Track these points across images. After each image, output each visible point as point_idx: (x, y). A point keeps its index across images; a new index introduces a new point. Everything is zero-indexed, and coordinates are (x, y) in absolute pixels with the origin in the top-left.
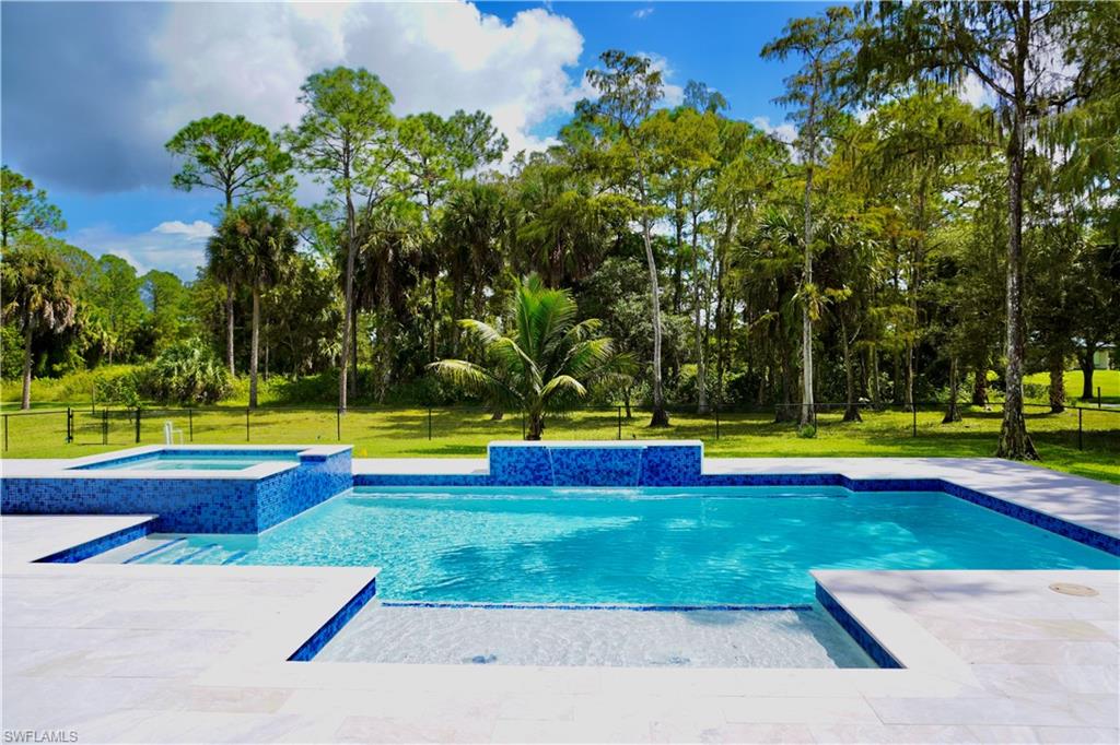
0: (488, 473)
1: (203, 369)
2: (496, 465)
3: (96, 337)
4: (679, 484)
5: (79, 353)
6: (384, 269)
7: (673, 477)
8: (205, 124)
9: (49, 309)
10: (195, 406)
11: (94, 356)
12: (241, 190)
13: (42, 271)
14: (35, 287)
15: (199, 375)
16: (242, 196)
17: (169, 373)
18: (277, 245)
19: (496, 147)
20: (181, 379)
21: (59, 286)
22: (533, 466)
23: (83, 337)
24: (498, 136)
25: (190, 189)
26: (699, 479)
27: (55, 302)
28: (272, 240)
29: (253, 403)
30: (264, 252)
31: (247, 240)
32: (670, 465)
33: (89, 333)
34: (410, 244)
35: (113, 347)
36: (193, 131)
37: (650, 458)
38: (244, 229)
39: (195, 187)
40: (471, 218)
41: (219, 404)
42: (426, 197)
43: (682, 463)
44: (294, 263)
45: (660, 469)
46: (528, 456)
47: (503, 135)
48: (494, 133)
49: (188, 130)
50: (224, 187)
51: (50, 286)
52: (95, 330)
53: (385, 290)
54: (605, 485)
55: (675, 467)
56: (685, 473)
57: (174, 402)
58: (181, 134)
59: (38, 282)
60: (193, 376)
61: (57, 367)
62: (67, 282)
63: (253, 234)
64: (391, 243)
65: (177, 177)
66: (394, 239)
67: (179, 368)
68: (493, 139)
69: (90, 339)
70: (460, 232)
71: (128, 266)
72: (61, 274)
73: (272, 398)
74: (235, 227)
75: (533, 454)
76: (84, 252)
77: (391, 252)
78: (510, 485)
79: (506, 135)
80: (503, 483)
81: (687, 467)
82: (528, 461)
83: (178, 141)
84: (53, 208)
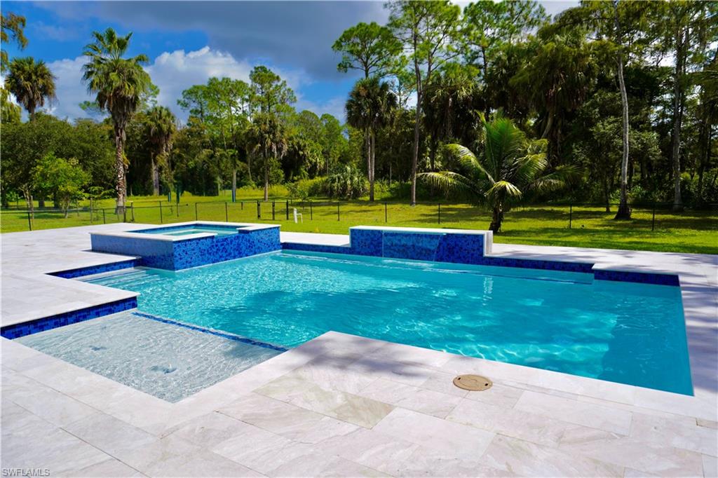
0: (350, 246)
1: (352, 179)
2: (355, 241)
3: (314, 161)
4: (468, 262)
5: (306, 170)
6: (449, 112)
7: (464, 257)
8: (351, 31)
9: (274, 147)
10: (347, 200)
11: (312, 172)
12: (374, 68)
13: (271, 127)
14: (267, 135)
15: (349, 182)
16: (374, 72)
17: (333, 181)
18: (382, 101)
19: (535, 16)
20: (339, 184)
21: (278, 134)
22: (375, 243)
23: (307, 161)
24: (537, 7)
25: (346, 72)
26: (482, 260)
27: (277, 143)
28: (379, 98)
29: (372, 199)
30: (375, 107)
31: (365, 99)
32: (462, 248)
33: (310, 159)
34: (464, 93)
35: (322, 167)
36: (347, 36)
37: (448, 242)
38: (363, 93)
39: (349, 69)
40: (504, 71)
41: (360, 199)
42: (483, 59)
43: (470, 246)
44: (394, 112)
45: (455, 250)
46: (372, 236)
47: (540, 6)
48: (534, 5)
49: (343, 36)
50: (364, 68)
51: (274, 134)
52: (313, 157)
53: (449, 125)
54: (418, 259)
55: (465, 250)
56: (472, 255)
57: (335, 198)
58: (340, 39)
59: (269, 133)
60: (346, 183)
61: (295, 178)
62: (282, 132)
63: (368, 96)
64: (451, 94)
65: (339, 65)
66: (453, 91)
67: (339, 178)
68: (533, 10)
69: (311, 162)
70: (497, 82)
71: (335, 120)
72: (279, 128)
73: (387, 195)
74: (359, 92)
75: (375, 235)
76: (313, 114)
77: (450, 99)
78: (362, 254)
79: (544, 6)
80: (359, 253)
81: (474, 250)
82: (372, 240)
83: (339, 45)
84: (289, 90)
